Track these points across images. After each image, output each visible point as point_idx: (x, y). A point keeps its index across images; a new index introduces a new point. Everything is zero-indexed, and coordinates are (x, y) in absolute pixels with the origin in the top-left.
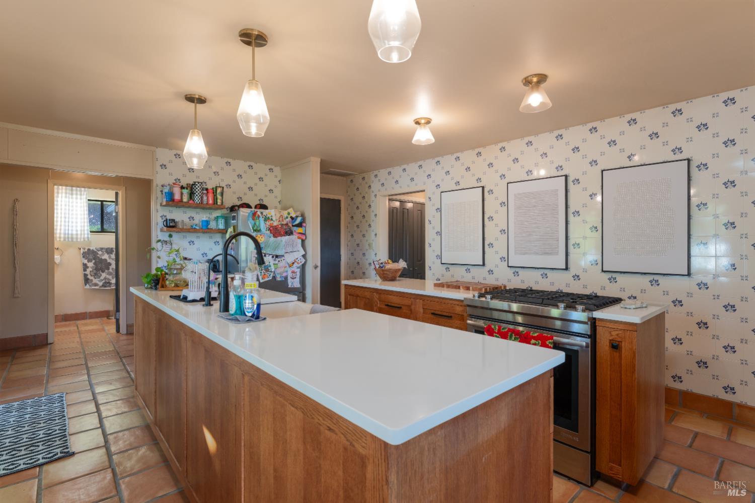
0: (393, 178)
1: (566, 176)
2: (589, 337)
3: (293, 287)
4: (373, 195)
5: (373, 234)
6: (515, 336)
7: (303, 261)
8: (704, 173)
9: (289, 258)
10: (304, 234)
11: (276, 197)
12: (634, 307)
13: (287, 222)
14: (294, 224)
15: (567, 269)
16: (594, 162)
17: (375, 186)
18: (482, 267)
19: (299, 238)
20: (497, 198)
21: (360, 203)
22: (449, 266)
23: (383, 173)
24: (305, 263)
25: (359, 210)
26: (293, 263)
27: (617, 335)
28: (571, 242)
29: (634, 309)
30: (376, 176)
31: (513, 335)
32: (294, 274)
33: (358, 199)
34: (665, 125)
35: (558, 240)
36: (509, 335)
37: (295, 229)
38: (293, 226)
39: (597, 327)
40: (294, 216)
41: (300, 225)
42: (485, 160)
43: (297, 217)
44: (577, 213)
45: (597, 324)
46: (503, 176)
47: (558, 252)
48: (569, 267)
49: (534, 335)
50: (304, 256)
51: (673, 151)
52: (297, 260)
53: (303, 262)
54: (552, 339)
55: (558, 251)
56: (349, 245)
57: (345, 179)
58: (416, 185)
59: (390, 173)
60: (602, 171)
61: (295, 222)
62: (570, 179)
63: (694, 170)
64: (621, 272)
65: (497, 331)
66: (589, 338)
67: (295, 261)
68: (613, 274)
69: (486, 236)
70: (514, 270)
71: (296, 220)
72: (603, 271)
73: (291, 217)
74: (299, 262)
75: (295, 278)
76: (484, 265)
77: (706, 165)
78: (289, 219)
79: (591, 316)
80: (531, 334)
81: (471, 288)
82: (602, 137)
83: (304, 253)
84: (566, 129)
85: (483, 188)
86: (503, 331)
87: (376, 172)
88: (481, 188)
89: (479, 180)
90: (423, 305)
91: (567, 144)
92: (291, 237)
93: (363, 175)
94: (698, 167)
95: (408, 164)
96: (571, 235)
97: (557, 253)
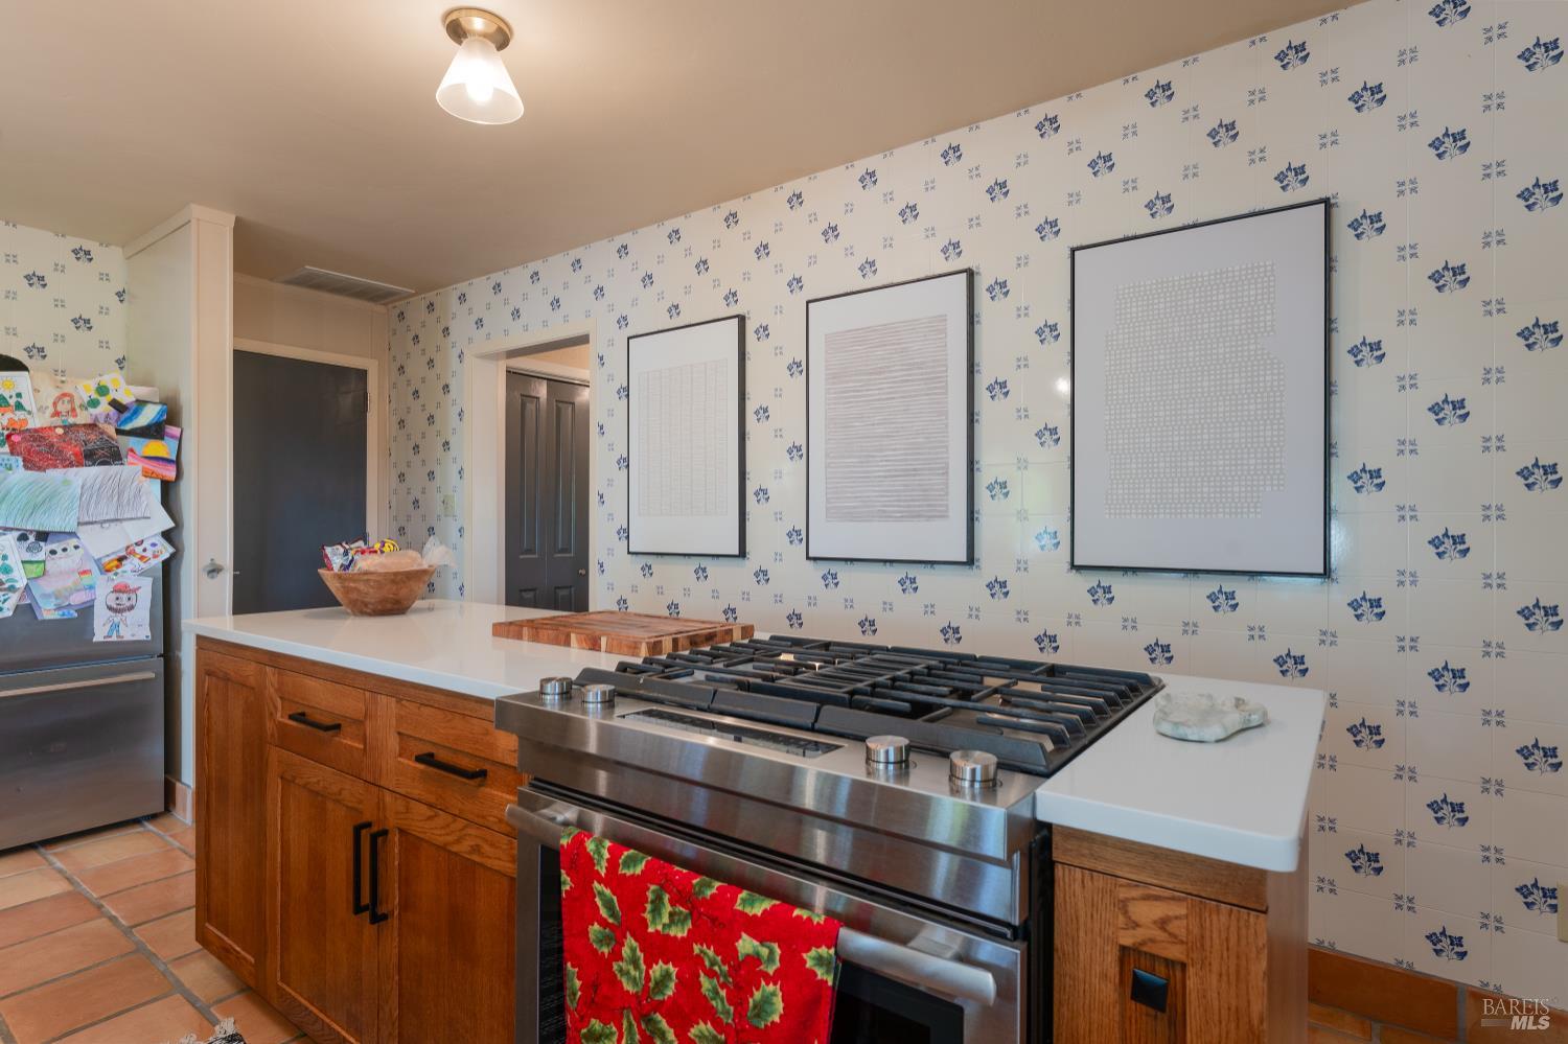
0: (506, 302)
1: (971, 274)
2: (1019, 934)
3: (114, 638)
4: (455, 353)
5: (455, 469)
6: (673, 903)
7: (166, 551)
8: (1372, 243)
9: (102, 543)
10: (177, 462)
11: (104, 344)
12: (1217, 731)
13: (96, 419)
14: (128, 427)
15: (971, 561)
16: (1049, 228)
17: (461, 327)
18: (740, 560)
19: (147, 474)
20: (779, 351)
21: (423, 380)
22: (650, 560)
23: (479, 288)
24: (173, 556)
25: (420, 401)
26: (121, 559)
27: (1162, 923)
28: (983, 479)
29: (1218, 741)
30: (462, 298)
31: (666, 897)
32: (124, 597)
33: (416, 368)
34: (1258, 96)
35: (947, 473)
36: (650, 896)
37: (132, 442)
38: (119, 432)
39: (1059, 871)
40: (126, 396)
41: (154, 431)
42: (747, 236)
43: (141, 403)
44: (1000, 387)
45: (1056, 855)
46: (796, 283)
47: (947, 511)
48: (976, 556)
49: (750, 911)
50: (167, 535)
51: (1280, 177)
52: (139, 550)
53: (166, 556)
54: (832, 941)
55: (947, 506)
56: (393, 504)
57: (379, 308)
58: (566, 319)
59: (497, 287)
60: (1073, 251)
61: (130, 419)
62: (982, 284)
63: (1343, 236)
64: (1125, 570)
65: (603, 872)
66: (1015, 937)
67: (133, 553)
68: (1101, 576)
69: (749, 468)
70: (824, 568)
71: (136, 413)
72: (1073, 566)
73: (114, 404)
74: (149, 554)
75: (131, 608)
76: (743, 554)
77: (1378, 218)
78: (104, 407)
79: (1026, 813)
80: (738, 907)
81: (604, 641)
82: (1074, 147)
83: (170, 524)
84: (971, 129)
85: (742, 319)
86: (629, 872)
87: (462, 287)
88: (736, 320)
89: (732, 296)
90: (400, 718)
91: (975, 173)
92: (113, 469)
93: (431, 296)
94: (1354, 225)
95: (544, 257)
96: (984, 457)
97: (944, 516)
